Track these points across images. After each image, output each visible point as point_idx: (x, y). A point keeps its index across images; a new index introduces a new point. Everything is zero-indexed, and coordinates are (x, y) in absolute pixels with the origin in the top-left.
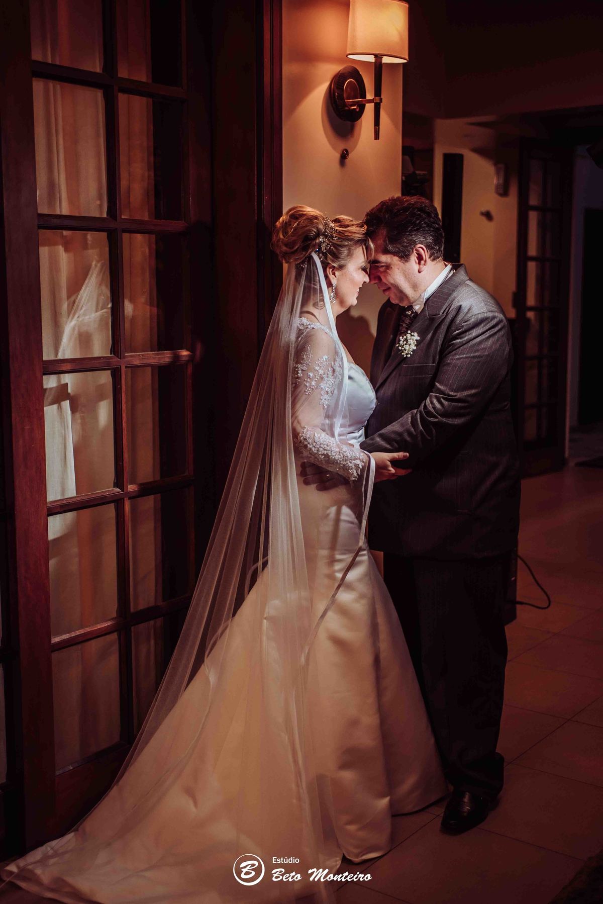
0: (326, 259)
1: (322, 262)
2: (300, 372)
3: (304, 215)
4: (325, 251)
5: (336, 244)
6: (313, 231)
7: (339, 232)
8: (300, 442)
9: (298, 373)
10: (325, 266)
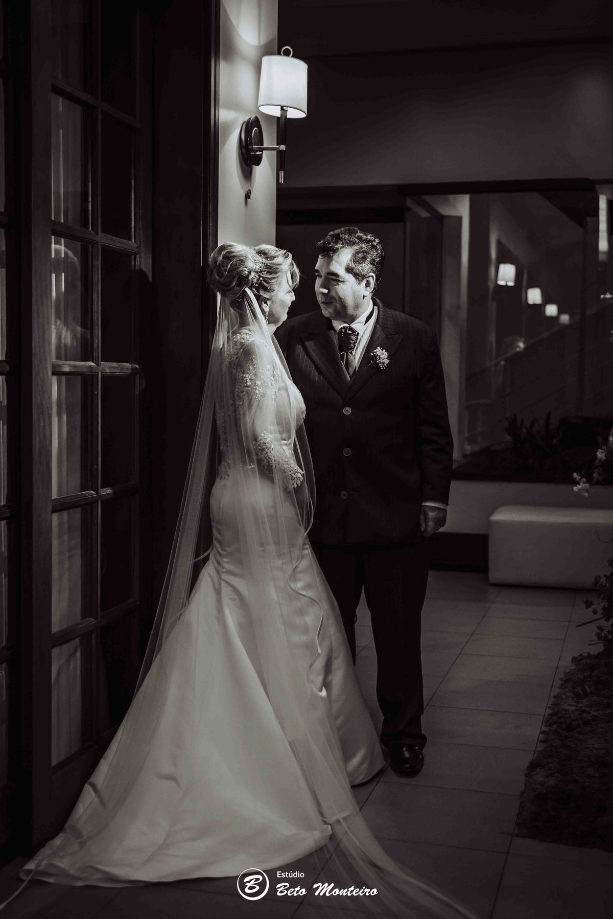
0: (259, 292)
1: (255, 295)
2: (248, 381)
3: (234, 257)
4: (257, 285)
5: (266, 278)
6: (245, 270)
7: (267, 265)
8: (260, 445)
9: (246, 382)
10: (258, 297)
